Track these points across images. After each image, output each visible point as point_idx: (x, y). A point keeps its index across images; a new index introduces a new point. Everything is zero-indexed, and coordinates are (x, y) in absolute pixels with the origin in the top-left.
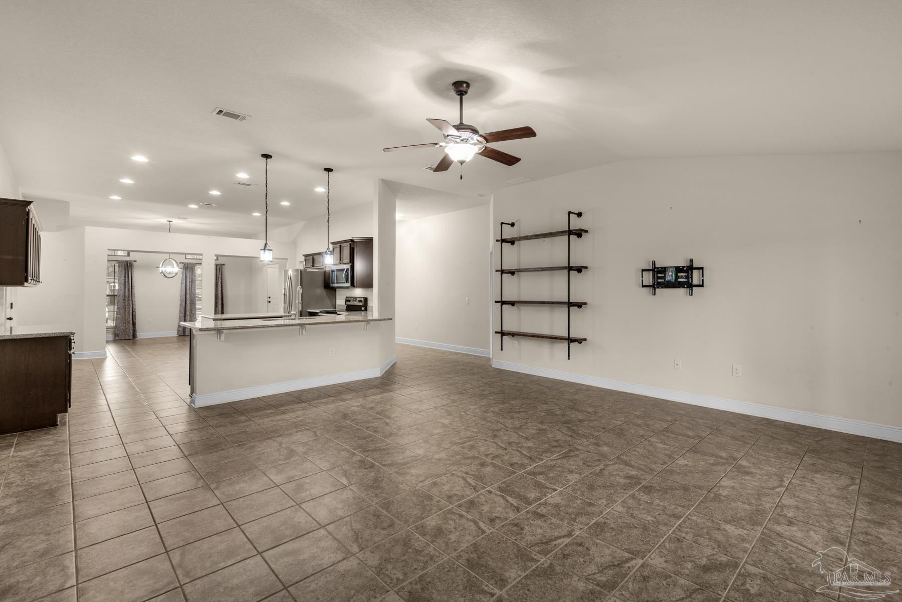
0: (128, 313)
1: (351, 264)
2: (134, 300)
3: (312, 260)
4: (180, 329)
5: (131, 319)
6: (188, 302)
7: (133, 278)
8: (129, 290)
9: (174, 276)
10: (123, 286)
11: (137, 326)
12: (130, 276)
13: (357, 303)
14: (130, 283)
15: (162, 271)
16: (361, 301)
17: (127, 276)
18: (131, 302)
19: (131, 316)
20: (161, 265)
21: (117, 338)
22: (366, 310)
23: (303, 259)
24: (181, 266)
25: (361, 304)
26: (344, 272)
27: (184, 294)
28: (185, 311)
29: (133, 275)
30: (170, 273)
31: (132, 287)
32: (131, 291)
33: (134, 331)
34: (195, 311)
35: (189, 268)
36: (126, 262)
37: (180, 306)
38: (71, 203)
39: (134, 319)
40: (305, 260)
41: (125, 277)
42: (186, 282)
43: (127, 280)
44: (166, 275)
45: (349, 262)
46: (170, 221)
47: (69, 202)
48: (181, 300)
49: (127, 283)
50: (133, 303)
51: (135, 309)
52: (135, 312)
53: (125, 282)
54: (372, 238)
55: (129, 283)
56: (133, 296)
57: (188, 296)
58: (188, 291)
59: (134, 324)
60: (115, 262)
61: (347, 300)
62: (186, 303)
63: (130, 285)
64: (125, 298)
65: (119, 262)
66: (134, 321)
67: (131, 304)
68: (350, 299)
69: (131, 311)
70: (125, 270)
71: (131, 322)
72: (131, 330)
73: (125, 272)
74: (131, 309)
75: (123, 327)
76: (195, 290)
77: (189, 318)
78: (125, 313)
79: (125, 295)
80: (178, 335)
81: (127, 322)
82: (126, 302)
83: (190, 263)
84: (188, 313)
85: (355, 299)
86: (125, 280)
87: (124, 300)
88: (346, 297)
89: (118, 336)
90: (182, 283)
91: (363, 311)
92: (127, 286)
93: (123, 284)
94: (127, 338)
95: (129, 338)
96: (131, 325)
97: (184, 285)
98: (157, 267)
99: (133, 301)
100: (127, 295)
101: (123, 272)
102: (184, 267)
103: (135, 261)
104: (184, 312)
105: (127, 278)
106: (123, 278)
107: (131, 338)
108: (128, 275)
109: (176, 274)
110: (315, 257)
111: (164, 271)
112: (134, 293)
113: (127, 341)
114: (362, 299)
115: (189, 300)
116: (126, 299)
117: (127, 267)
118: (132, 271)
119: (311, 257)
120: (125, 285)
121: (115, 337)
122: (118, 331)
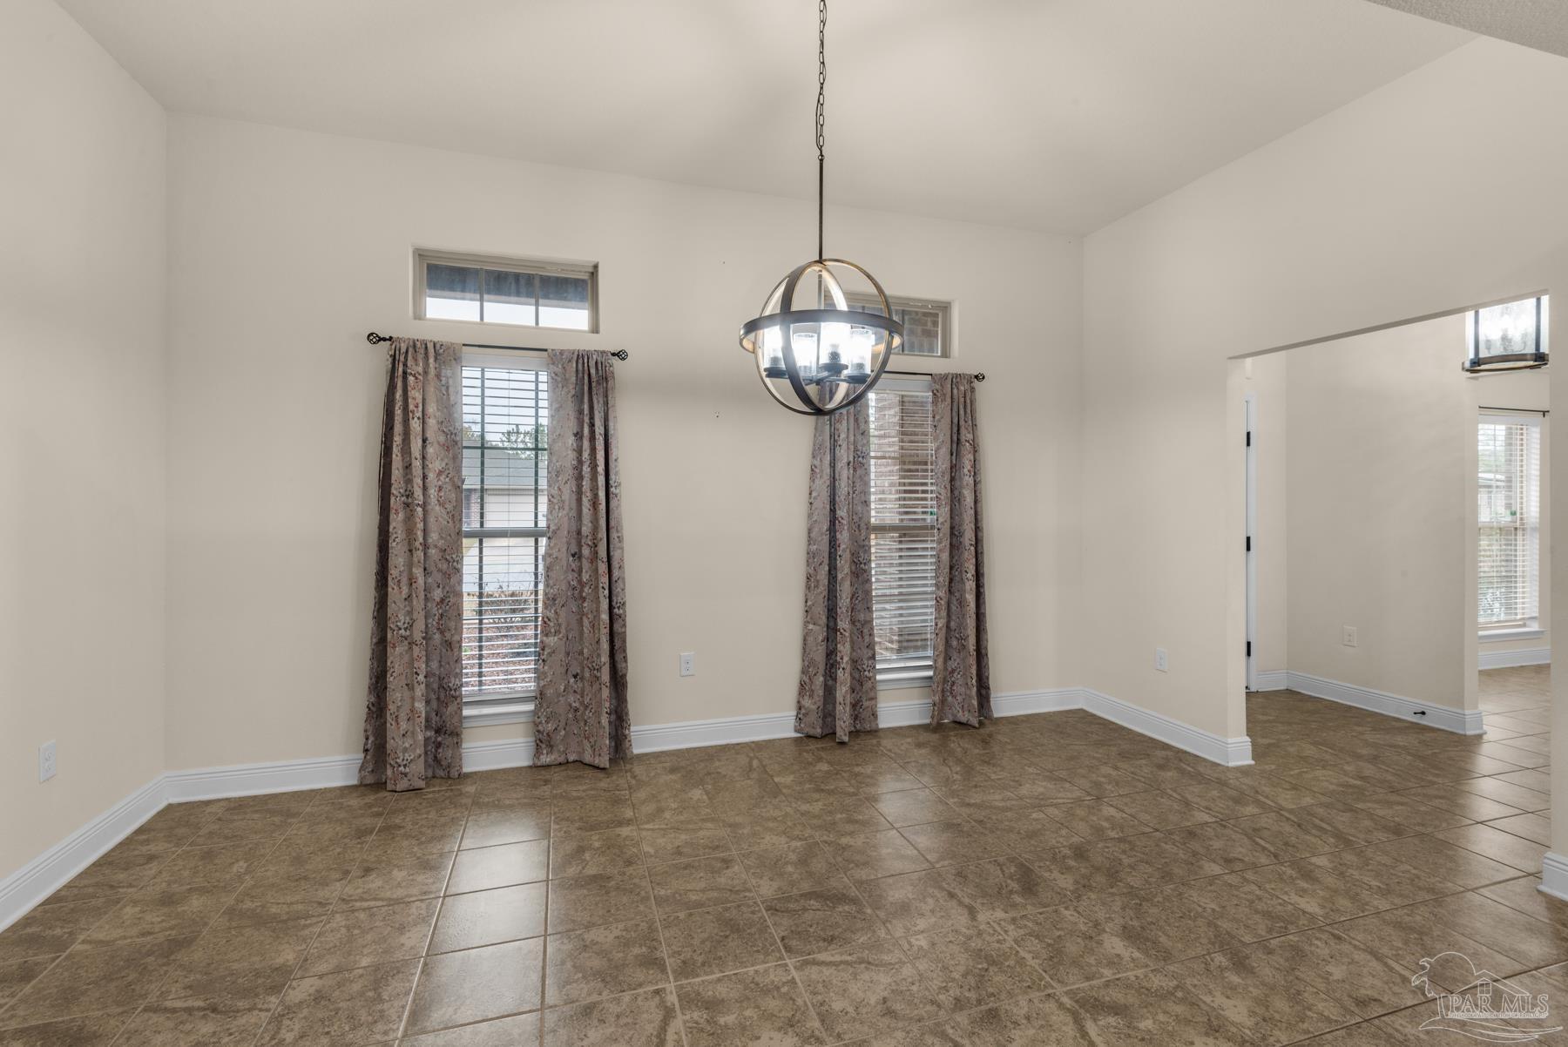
0: (595, 627)
2: (616, 555)
4: (807, 702)
5: (605, 658)
6: (843, 564)
7: (612, 441)
8: (595, 504)
10: (573, 485)
11: (631, 689)
12: (599, 429)
14: (601, 469)
17: (586, 430)
18: (603, 568)
19: (605, 646)
21: (546, 759)
27: (825, 526)
28: (832, 613)
29: (611, 424)
31: (607, 486)
32: (603, 507)
33: (620, 718)
36: (581, 357)
37: (808, 588)
39: (619, 657)
41: (579, 435)
42: (832, 464)
43: (586, 455)
48: (811, 556)
49: (586, 469)
50: (616, 573)
52: (622, 617)
53: (580, 462)
55: (594, 466)
56: (614, 535)
57: (843, 537)
58: (842, 513)
59: (618, 682)
60: (534, 358)
62: (832, 573)
63: (601, 480)
64: (580, 546)
66: (620, 666)
67: (604, 580)
69: (605, 617)
70: (580, 397)
71: (605, 676)
72: (605, 720)
73: (581, 412)
74: (605, 605)
75: (571, 698)
76: (869, 502)
77: (848, 645)
78: (580, 622)
79: (579, 533)
80: (799, 731)
81: (587, 674)
82: (586, 564)
84: (843, 624)
86: (579, 451)
87: (577, 556)
89: (551, 746)
92: (586, 483)
93: (569, 472)
94: (587, 756)
95: (597, 762)
96: (606, 693)
99: (615, 564)
100: (586, 530)
101: (570, 410)
103: (621, 356)
104: (823, 618)
105: (586, 444)
106: (571, 440)
107: (605, 754)
108: (592, 425)
112: (619, 522)
113: (588, 771)
115: (848, 556)
116: (586, 551)
117: (587, 382)
118: (606, 403)
120: (580, 478)
121: (538, 752)
122: (548, 719)
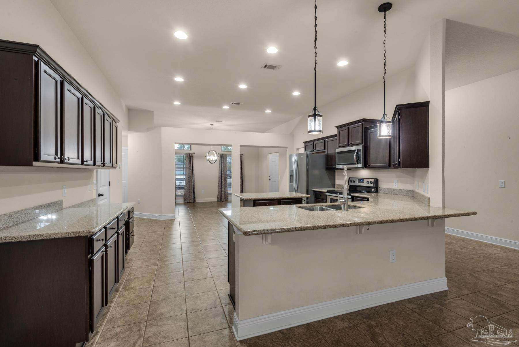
0: (191, 186)
1: (363, 144)
2: (194, 178)
3: (312, 145)
4: (218, 197)
5: (192, 190)
6: (223, 179)
8: (191, 172)
9: (215, 162)
10: (188, 169)
11: (196, 194)
13: (365, 184)
14: (192, 167)
15: (208, 159)
16: (371, 182)
18: (192, 179)
19: (192, 188)
20: (207, 155)
21: (185, 202)
22: (377, 191)
23: (303, 145)
24: (219, 155)
25: (372, 185)
26: (355, 153)
27: (221, 174)
29: (193, 162)
30: (212, 160)
31: (193, 169)
33: (194, 197)
34: (227, 185)
35: (223, 157)
36: (189, 154)
38: (154, 112)
39: (194, 190)
40: (305, 146)
41: (189, 163)
42: (222, 166)
43: (190, 165)
44: (210, 161)
45: (361, 142)
46: (212, 125)
47: (153, 111)
48: (219, 178)
49: (190, 167)
50: (194, 180)
51: (195, 184)
52: (195, 185)
53: (189, 166)
54: (429, 102)
55: (191, 167)
56: (193, 175)
57: (223, 175)
58: (223, 172)
59: (194, 193)
60: (184, 154)
61: (350, 180)
62: (222, 180)
63: (192, 168)
64: (189, 176)
65: (186, 154)
67: (192, 180)
68: (354, 179)
69: (192, 185)
70: (189, 159)
71: (192, 192)
72: (192, 197)
73: (189, 160)
74: (192, 183)
75: (188, 195)
76: (227, 171)
77: (223, 189)
78: (189, 186)
80: (217, 200)
81: (190, 192)
82: (190, 179)
83: (224, 154)
84: (223, 186)
85: (361, 180)
86: (189, 165)
88: (349, 178)
89: (186, 200)
90: (219, 167)
91: (373, 192)
92: (190, 169)
93: (188, 168)
94: (190, 202)
96: (193, 194)
97: (220, 168)
98: (205, 156)
100: (190, 174)
101: (188, 160)
102: (220, 156)
103: (194, 153)
104: (221, 186)
105: (190, 164)
106: (188, 164)
107: (193, 202)
108: (191, 162)
109: (216, 161)
110: (315, 142)
111: (209, 159)
112: (194, 173)
113: (190, 204)
114: (372, 180)
115: (223, 178)
116: (190, 177)
117: (190, 157)
118: (192, 159)
119: (312, 143)
120: (189, 168)
121: (184, 201)
122: (186, 197)
